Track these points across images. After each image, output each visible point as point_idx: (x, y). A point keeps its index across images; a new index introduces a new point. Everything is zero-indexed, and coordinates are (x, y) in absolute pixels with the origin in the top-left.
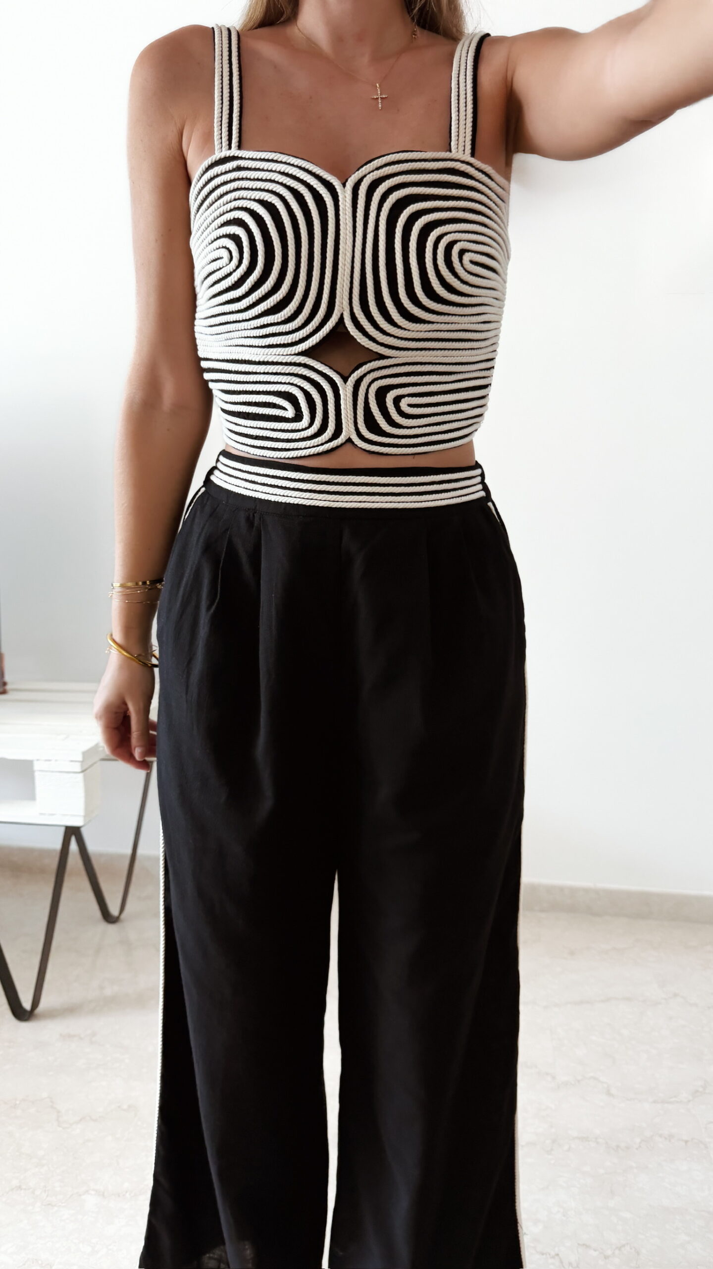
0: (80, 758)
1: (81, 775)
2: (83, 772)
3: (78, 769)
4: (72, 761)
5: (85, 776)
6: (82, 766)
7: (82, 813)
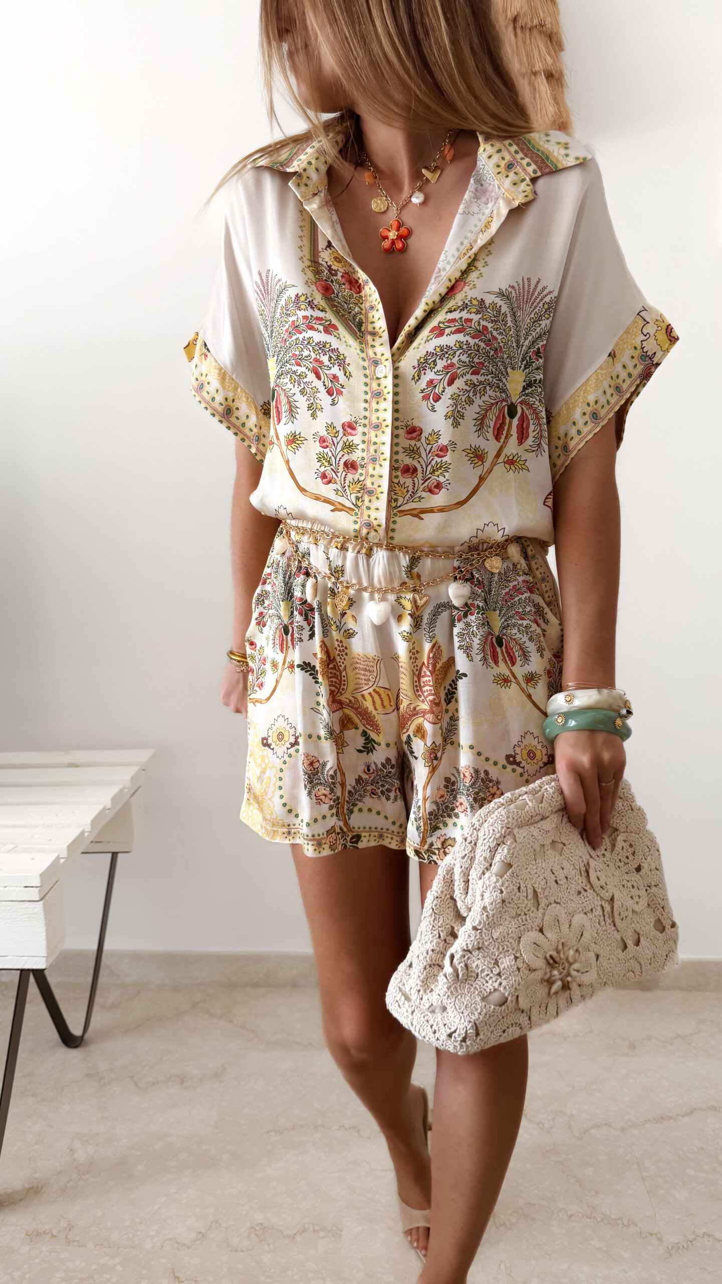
0: (37, 883)
1: (41, 903)
2: (41, 899)
3: (35, 894)
4: (26, 887)
5: (44, 905)
6: (39, 891)
7: (43, 952)
